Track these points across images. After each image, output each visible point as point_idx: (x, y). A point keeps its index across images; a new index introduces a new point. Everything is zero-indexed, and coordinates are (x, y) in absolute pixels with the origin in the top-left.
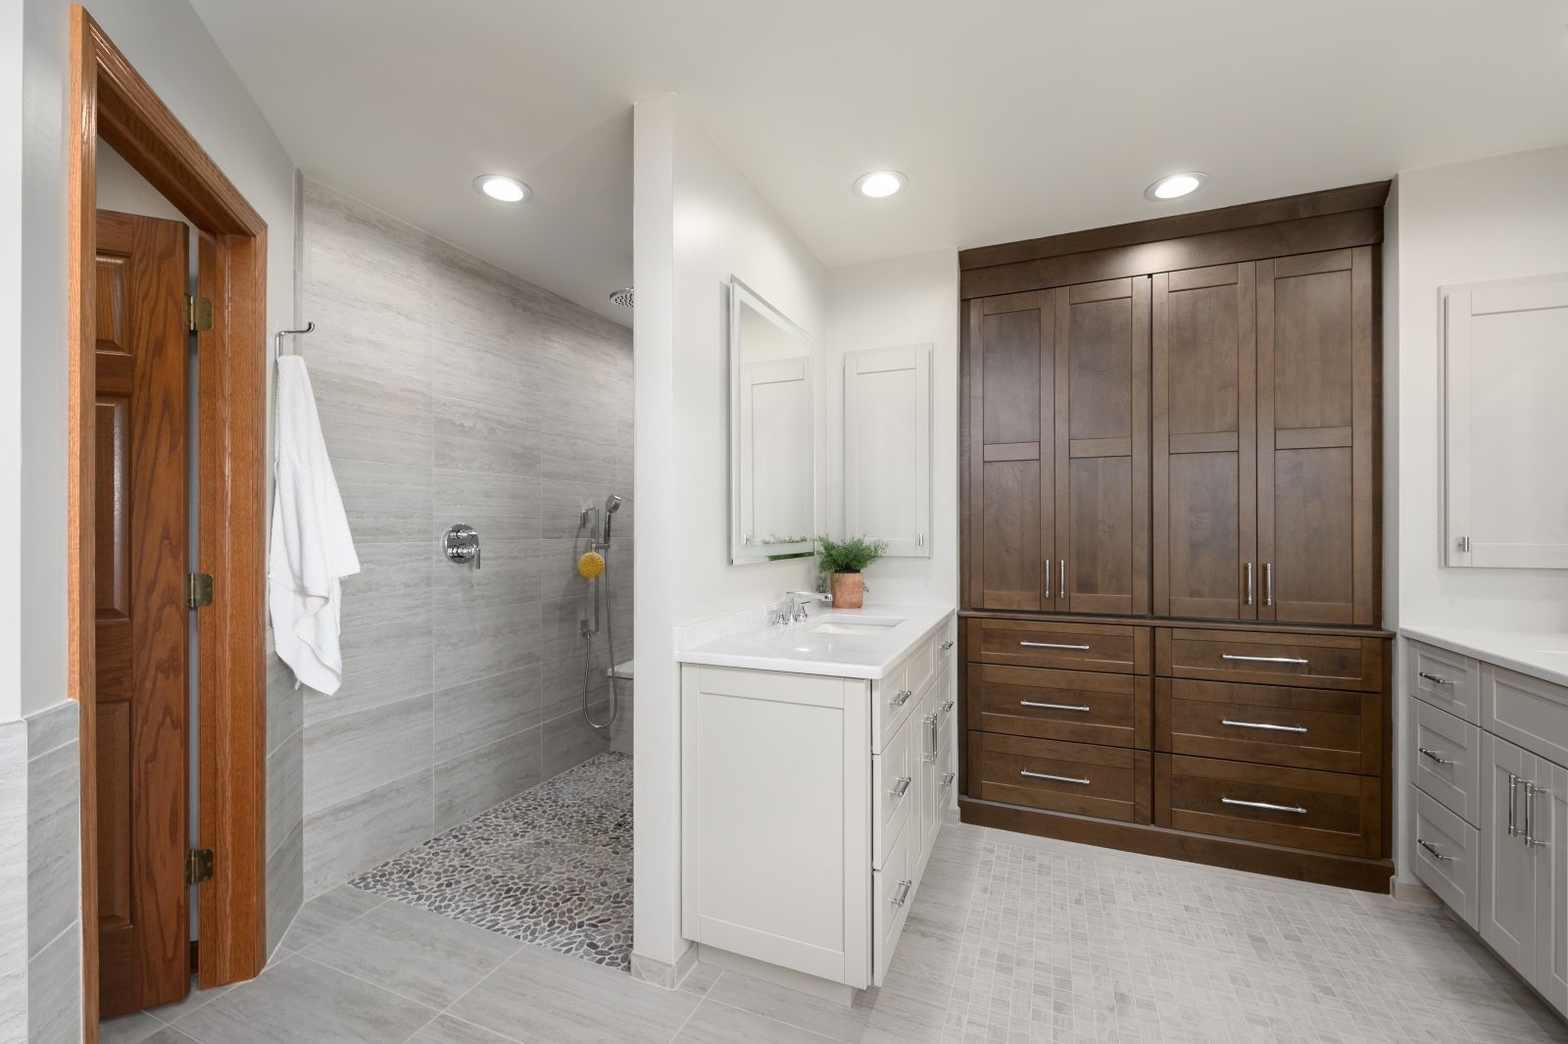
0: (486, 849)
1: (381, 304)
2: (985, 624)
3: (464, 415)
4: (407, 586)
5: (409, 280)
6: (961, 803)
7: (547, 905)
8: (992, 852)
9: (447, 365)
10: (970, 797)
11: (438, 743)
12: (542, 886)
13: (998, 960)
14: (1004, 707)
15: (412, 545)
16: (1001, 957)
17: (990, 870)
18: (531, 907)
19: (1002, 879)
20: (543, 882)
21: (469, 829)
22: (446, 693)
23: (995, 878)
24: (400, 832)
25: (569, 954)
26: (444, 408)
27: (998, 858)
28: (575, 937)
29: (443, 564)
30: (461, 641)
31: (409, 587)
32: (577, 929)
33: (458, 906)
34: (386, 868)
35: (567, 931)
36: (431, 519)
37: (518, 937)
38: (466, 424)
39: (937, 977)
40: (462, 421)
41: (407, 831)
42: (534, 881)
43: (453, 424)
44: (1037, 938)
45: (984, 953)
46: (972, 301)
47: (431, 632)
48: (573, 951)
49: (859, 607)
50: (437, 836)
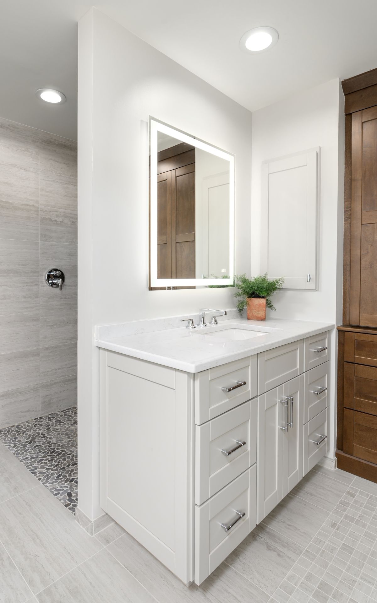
0: (58, 427)
1: (11, 165)
2: (357, 337)
3: (57, 216)
4: (25, 297)
5: (26, 152)
6: (337, 455)
7: (65, 465)
8: (353, 496)
9: (47, 192)
10: (344, 452)
11: (43, 373)
12: (69, 453)
13: (319, 587)
14: (372, 396)
15: (27, 278)
16: (323, 585)
17: (345, 510)
18: (56, 463)
19: (352, 519)
20: (71, 451)
21: (57, 415)
22: (47, 349)
23: (346, 517)
24: (22, 412)
25: (56, 497)
26: (46, 213)
27: (356, 502)
28: (65, 487)
29: (45, 288)
30: (55, 325)
31: (26, 298)
32: (68, 483)
33: (26, 455)
34: (12, 428)
35: (64, 482)
36: (39, 266)
37: (39, 479)
38: (58, 220)
39: (263, 586)
40: (56, 219)
41: (26, 412)
42: (67, 450)
43: (51, 220)
44: (362, 578)
45: (309, 577)
46: (352, 114)
47: (39, 319)
48: (59, 495)
49: (264, 320)
50: (41, 416)
